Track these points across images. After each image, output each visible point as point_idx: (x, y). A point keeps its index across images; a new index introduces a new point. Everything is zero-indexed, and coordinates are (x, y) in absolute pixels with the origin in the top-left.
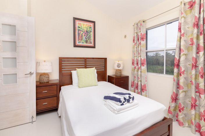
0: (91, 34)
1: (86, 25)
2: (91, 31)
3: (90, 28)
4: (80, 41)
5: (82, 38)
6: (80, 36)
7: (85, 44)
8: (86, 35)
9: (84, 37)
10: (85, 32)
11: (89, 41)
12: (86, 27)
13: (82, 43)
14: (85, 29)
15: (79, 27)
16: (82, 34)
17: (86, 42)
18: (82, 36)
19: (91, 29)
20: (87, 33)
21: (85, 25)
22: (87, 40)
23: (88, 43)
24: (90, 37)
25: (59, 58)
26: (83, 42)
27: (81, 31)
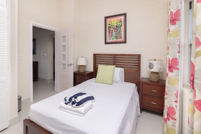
0: (121, 28)
1: (117, 20)
2: (122, 25)
3: (120, 22)
4: (110, 37)
5: (112, 34)
6: (111, 32)
7: (115, 40)
8: (116, 31)
9: (114, 34)
10: (115, 28)
11: (119, 36)
12: (116, 22)
13: (112, 40)
14: (115, 25)
15: (109, 24)
16: (112, 30)
17: (117, 38)
18: (112, 32)
19: (122, 23)
20: (117, 28)
21: (115, 21)
22: (117, 35)
23: (118, 39)
24: (120, 31)
25: (94, 54)
26: (113, 38)
27: (111, 28)
